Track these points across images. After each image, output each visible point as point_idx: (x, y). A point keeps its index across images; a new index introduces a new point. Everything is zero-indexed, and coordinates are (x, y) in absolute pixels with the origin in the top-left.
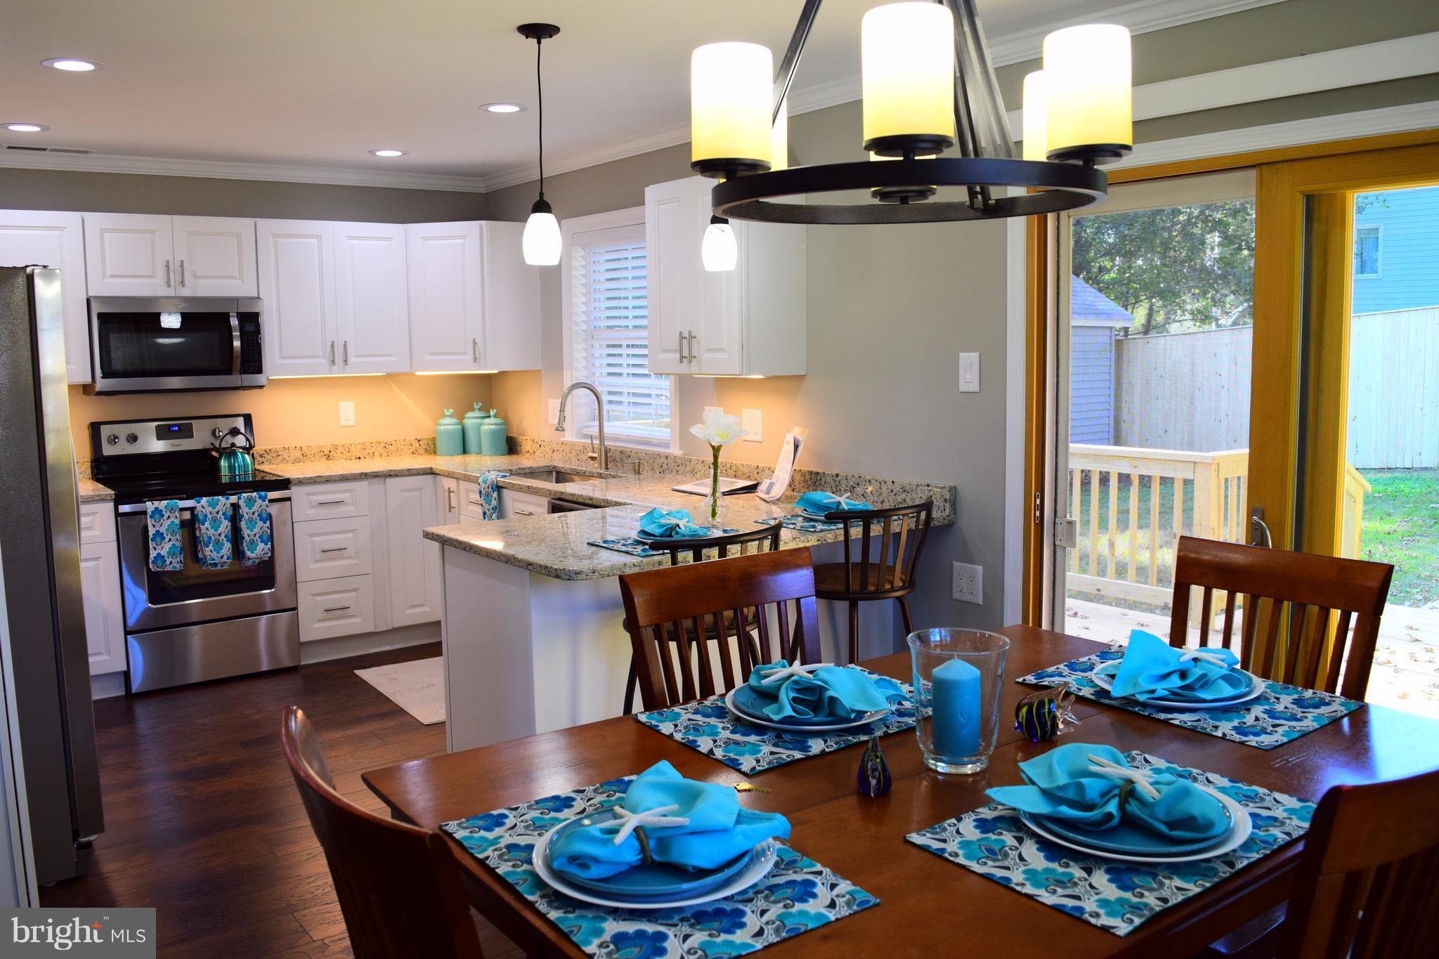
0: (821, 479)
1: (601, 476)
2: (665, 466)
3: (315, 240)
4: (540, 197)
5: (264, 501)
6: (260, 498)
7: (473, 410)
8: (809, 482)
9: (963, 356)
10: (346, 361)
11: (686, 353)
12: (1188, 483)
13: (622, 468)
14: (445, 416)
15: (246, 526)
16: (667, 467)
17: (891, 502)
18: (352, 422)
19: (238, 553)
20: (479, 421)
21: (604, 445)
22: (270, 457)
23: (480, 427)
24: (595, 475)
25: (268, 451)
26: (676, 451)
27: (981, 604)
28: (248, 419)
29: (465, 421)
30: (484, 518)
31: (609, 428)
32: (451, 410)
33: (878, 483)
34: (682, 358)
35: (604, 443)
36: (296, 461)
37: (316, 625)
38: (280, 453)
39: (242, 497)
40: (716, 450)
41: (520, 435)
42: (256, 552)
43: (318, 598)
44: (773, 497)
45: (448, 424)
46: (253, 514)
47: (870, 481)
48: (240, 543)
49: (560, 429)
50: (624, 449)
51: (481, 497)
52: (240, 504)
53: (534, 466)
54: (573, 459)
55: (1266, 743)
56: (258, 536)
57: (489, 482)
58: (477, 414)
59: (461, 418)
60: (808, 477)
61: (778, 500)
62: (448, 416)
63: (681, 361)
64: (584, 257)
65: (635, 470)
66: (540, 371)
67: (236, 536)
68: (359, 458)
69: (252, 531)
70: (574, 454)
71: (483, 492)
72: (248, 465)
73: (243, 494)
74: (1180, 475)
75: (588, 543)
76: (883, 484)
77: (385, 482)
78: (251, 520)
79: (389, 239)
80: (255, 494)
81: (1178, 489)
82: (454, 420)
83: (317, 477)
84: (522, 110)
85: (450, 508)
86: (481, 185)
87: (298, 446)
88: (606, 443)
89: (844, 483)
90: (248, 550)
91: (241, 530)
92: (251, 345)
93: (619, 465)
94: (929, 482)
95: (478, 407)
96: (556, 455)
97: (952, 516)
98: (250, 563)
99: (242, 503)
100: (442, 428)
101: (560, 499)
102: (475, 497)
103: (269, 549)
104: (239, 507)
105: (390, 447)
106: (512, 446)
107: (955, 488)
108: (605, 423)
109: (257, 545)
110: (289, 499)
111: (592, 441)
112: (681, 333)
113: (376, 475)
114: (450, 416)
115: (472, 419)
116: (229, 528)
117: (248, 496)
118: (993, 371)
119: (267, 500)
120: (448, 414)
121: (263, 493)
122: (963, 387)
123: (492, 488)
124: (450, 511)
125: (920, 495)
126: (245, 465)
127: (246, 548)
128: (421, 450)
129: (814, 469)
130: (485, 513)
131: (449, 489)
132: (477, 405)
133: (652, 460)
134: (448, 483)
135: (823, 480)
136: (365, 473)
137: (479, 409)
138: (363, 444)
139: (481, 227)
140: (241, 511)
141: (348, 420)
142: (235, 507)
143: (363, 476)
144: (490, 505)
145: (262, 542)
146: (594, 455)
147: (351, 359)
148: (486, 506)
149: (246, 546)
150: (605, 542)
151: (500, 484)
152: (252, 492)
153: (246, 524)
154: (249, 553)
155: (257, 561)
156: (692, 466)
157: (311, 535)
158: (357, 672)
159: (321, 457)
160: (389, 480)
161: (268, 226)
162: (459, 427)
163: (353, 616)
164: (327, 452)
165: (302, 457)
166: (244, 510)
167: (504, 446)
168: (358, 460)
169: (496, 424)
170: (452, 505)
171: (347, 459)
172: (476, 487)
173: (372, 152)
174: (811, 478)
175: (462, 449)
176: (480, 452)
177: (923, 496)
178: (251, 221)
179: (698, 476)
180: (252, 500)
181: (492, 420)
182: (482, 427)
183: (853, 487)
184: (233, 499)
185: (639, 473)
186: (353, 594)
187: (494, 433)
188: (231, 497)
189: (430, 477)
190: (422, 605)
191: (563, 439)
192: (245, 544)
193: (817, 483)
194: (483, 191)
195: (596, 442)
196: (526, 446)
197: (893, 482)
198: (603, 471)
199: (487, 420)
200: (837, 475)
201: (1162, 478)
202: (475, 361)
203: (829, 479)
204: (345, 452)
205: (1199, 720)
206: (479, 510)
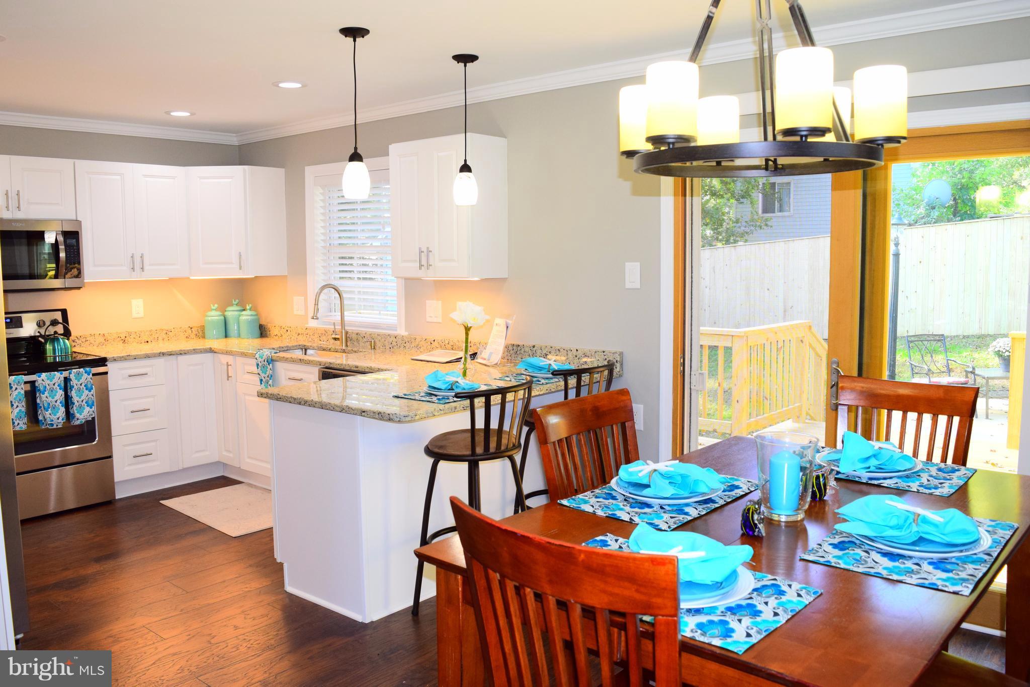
0: (521, 350)
1: (344, 351)
2: (394, 343)
3: (118, 177)
4: (355, 150)
5: (89, 375)
6: (86, 372)
7: (232, 305)
8: (512, 352)
9: (628, 265)
10: (142, 268)
11: (424, 262)
12: (728, 350)
13: (358, 345)
14: (212, 310)
15: (75, 395)
16: (395, 344)
17: (575, 364)
18: (142, 314)
19: (69, 415)
20: (236, 313)
21: (344, 329)
22: (80, 342)
23: (239, 318)
24: (339, 351)
25: (79, 337)
26: (402, 332)
27: (642, 429)
28: (64, 312)
29: (226, 313)
30: (261, 384)
31: (349, 316)
32: (216, 305)
33: (565, 351)
34: (421, 266)
35: (344, 328)
36: (100, 344)
37: (127, 468)
38: (87, 339)
39: (72, 372)
40: (467, 329)
41: (268, 323)
42: (83, 414)
43: (128, 448)
44: (491, 363)
45: (214, 316)
46: (81, 385)
47: (559, 350)
48: (70, 407)
49: (315, 318)
50: (359, 332)
51: (258, 368)
52: (71, 377)
53: (290, 345)
54: (316, 340)
55: (945, 493)
56: (84, 401)
57: (265, 357)
58: (235, 308)
59: (223, 310)
60: (511, 348)
61: (496, 364)
62: (213, 310)
63: (420, 269)
64: (322, 194)
65: (371, 346)
66: (285, 277)
67: (68, 402)
68: (147, 342)
69: (80, 398)
70: (316, 336)
71: (260, 364)
72: (68, 348)
73: (73, 370)
74: (722, 343)
75: (393, 396)
76: (569, 352)
77: (177, 360)
78: (79, 390)
79: (174, 178)
80: (82, 370)
81: (721, 353)
82: (219, 313)
83: (127, 356)
84: (303, 86)
85: (228, 377)
86: (235, 139)
87: (101, 333)
88: (346, 328)
89: (539, 352)
90: (78, 413)
91: (72, 397)
92: (72, 256)
93: (355, 343)
94: (604, 350)
95: (236, 303)
96: (300, 337)
97: (621, 372)
98: (78, 423)
99: (72, 377)
100: (210, 318)
101: (327, 368)
102: (254, 369)
103: (93, 411)
104: (71, 380)
105: (170, 333)
106: (263, 332)
107: (622, 353)
108: (346, 313)
109: (84, 408)
110: (106, 373)
111: (335, 327)
112: (420, 249)
113: (170, 354)
114: (216, 310)
115: (232, 312)
116: (63, 396)
117: (77, 372)
118: (650, 274)
119: (91, 374)
120: (214, 308)
121: (88, 369)
122: (628, 285)
123: (267, 362)
124: (228, 380)
125: (598, 358)
126: (66, 348)
127: (76, 411)
128: (193, 336)
129: (516, 343)
130: (261, 380)
131: (227, 363)
132: (235, 301)
133: (383, 340)
134: (225, 359)
135: (523, 350)
136: (163, 353)
137: (236, 305)
138: (150, 331)
139: (244, 170)
140: (71, 382)
141: (138, 313)
142: (67, 380)
143: (161, 355)
144: (266, 374)
145: (88, 406)
146: (337, 336)
147: (146, 268)
148: (263, 375)
149: (76, 410)
150: (405, 395)
151: (274, 358)
152: (79, 368)
153: (76, 393)
154: (78, 415)
155: (83, 421)
156: (417, 343)
157: (123, 400)
158: (162, 502)
159: (119, 341)
160: (180, 358)
161: (84, 165)
162: (222, 318)
163: (154, 460)
164: (123, 338)
165: (104, 341)
166: (74, 382)
167: (257, 331)
168: (146, 343)
169: (252, 315)
170: (230, 375)
171: (138, 343)
172: (254, 362)
173: (168, 113)
174: (513, 349)
175: (224, 334)
176: (239, 336)
177: (600, 359)
178: (71, 161)
179: (422, 350)
180: (80, 375)
181: (248, 312)
182: (241, 318)
183: (546, 355)
184: (65, 374)
185: (374, 348)
186: (153, 444)
187: (250, 322)
188: (64, 372)
189: (209, 355)
190: (203, 451)
191: (306, 325)
192: (75, 408)
193: (518, 353)
194: (237, 144)
195: (338, 327)
196: (274, 331)
197: (577, 350)
198: (344, 347)
199: (244, 313)
200: (534, 346)
201: (709, 346)
202: (240, 269)
203: (527, 349)
204: (137, 338)
205: (897, 483)
206: (257, 379)
